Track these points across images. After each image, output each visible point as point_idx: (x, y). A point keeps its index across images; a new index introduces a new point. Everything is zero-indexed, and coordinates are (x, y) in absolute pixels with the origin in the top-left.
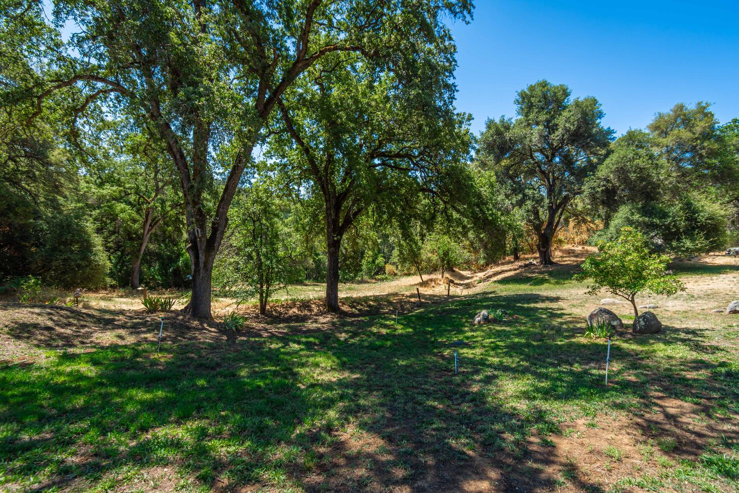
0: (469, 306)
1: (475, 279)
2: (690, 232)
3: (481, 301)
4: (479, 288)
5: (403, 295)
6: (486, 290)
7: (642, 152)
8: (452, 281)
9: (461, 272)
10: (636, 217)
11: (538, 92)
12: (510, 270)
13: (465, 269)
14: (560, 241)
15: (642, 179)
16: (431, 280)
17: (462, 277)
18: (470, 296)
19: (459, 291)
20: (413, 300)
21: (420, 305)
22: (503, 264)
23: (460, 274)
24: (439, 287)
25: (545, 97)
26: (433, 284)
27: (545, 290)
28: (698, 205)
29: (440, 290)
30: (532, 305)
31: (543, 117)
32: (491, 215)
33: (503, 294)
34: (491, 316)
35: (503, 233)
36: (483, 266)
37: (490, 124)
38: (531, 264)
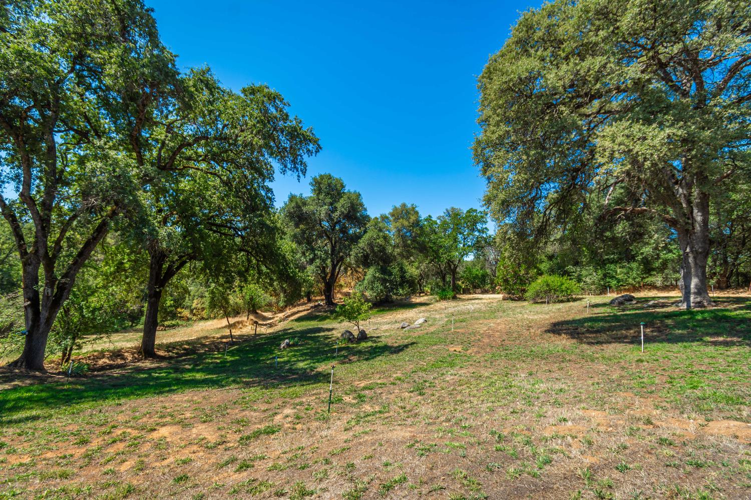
0: (275, 340)
1: (276, 319)
2: (401, 285)
3: (283, 335)
4: (280, 327)
5: (214, 337)
6: (286, 328)
7: (381, 234)
8: (256, 323)
9: (263, 314)
10: (377, 275)
11: (325, 181)
12: (304, 310)
13: (266, 311)
14: (341, 286)
15: (380, 251)
16: (238, 322)
17: (265, 319)
18: (272, 333)
19: (263, 330)
20: (224, 340)
21: (232, 344)
22: (299, 305)
23: (262, 315)
24: (246, 328)
25: (329, 185)
26: (241, 326)
27: (326, 324)
28: (406, 268)
29: (248, 329)
30: (317, 335)
31: (328, 200)
32: (292, 272)
33: (298, 329)
34: (291, 343)
35: (300, 285)
36: (282, 307)
37: (292, 198)
38: (319, 305)
